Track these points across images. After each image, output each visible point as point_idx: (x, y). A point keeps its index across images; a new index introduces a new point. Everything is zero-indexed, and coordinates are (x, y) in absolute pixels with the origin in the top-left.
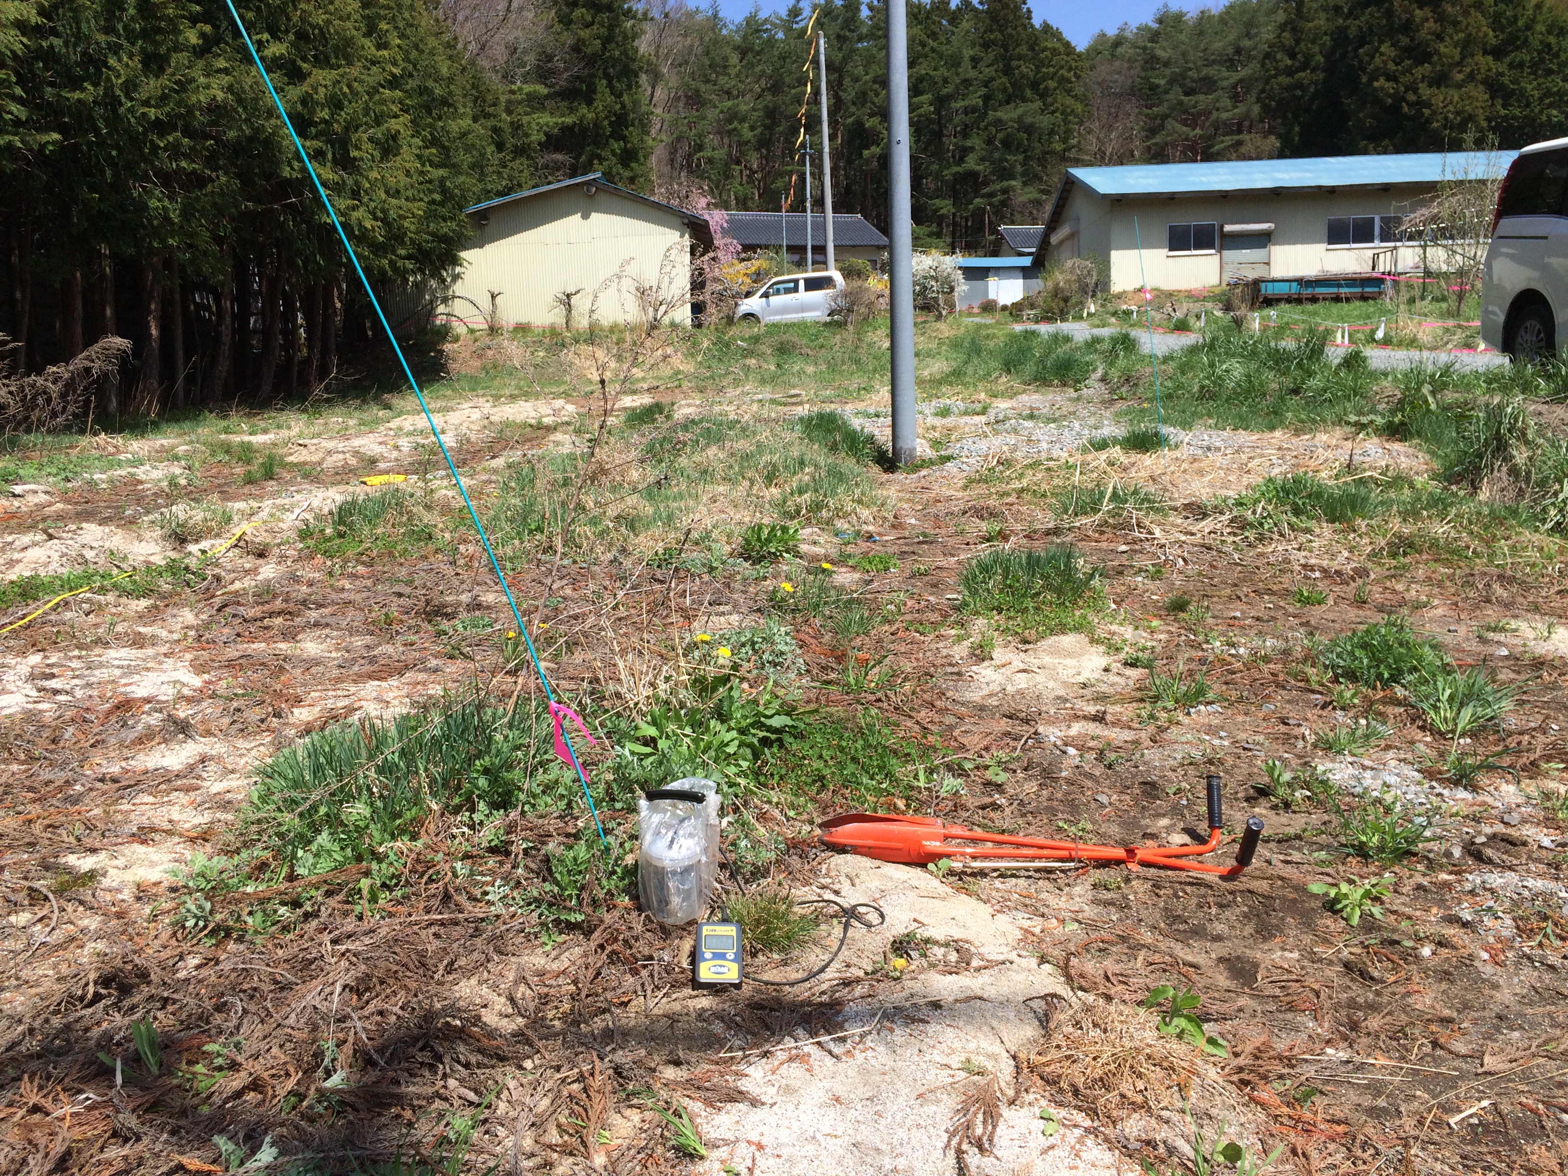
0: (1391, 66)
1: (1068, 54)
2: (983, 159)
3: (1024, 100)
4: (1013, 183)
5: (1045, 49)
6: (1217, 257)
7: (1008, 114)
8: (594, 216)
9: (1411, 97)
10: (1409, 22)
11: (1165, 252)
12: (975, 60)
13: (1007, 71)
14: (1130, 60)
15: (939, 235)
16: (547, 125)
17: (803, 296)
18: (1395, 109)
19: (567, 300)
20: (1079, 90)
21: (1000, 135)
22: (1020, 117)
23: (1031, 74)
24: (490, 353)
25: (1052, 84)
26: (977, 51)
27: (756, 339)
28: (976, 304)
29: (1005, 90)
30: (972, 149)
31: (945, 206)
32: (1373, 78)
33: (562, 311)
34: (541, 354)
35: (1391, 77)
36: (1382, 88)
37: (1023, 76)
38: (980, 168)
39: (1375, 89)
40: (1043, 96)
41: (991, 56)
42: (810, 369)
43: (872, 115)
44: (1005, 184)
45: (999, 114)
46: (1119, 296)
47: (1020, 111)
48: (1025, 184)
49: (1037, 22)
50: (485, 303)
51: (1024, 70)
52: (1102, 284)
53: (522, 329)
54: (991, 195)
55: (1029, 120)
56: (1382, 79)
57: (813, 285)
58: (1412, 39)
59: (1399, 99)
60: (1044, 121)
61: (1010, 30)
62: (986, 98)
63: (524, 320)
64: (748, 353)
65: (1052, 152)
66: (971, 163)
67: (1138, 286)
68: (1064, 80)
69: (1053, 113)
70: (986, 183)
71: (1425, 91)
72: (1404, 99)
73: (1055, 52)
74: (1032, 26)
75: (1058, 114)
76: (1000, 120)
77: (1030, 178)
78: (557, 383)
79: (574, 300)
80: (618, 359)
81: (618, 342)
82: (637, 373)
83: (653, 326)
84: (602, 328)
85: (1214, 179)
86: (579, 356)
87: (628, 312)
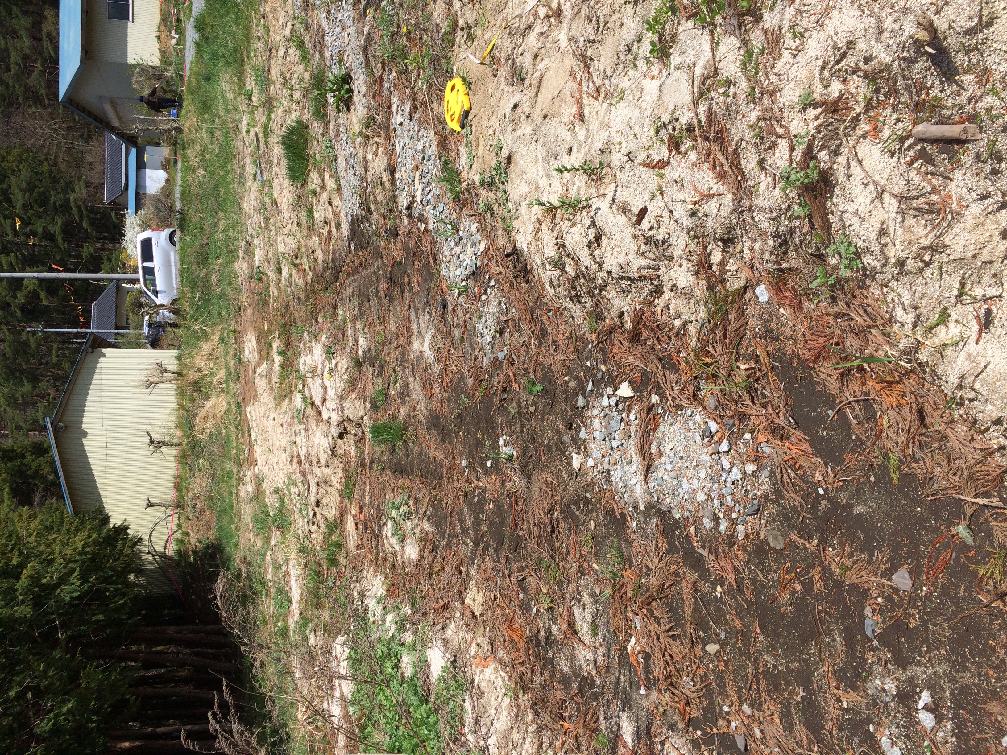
2: (53, 221)
3: (8, 188)
7: (18, 198)
8: (85, 427)
11: (130, 23)
16: (9, 506)
17: (157, 264)
19: (157, 445)
22: (21, 190)
24: (199, 505)
27: (194, 285)
33: (164, 449)
34: (201, 461)
38: (60, 222)
40: (6, 176)
44: (72, 204)
45: (19, 205)
46: (163, 53)
47: (16, 191)
50: (157, 513)
52: (153, 70)
53: (178, 487)
55: (24, 185)
57: (147, 256)
60: (25, 175)
63: (171, 482)
66: (56, 228)
67: (156, 40)
69: (19, 169)
70: (72, 219)
75: (21, 166)
76: (24, 205)
77: (69, 187)
78: (228, 437)
79: (156, 438)
80: (207, 397)
81: (193, 400)
82: (221, 374)
83: (179, 374)
84: (179, 417)
86: (204, 428)
87: (167, 394)
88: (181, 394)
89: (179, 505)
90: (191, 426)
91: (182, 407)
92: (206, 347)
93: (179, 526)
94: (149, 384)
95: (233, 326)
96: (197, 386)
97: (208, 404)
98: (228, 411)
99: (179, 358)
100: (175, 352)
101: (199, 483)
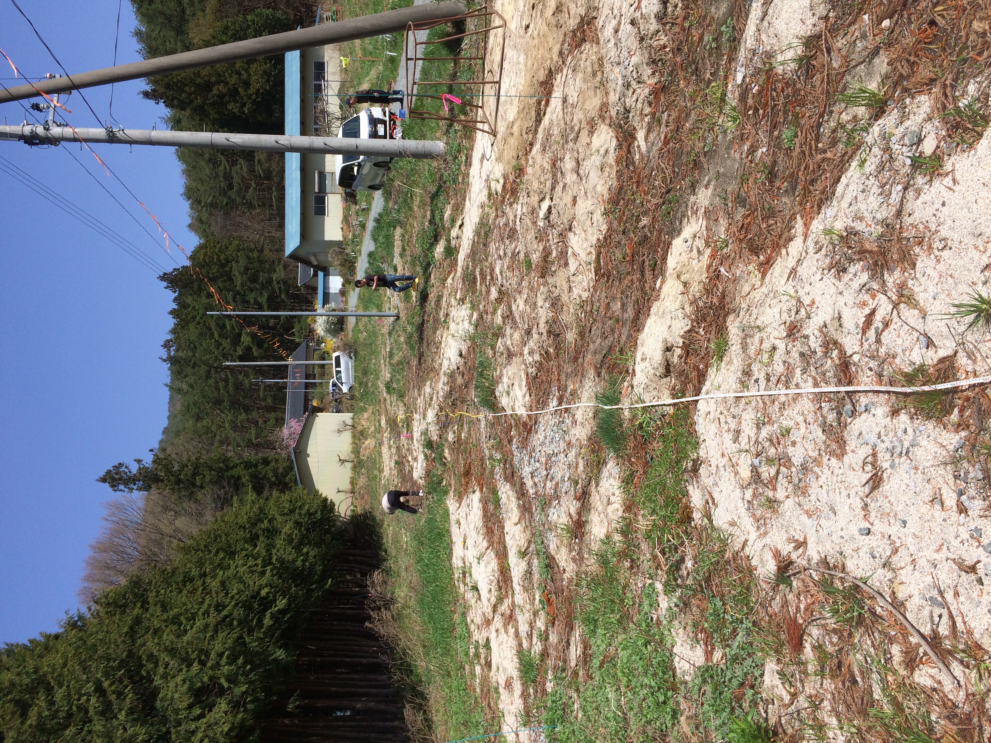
0: (238, 105)
1: (207, 248)
2: (261, 293)
3: (231, 271)
4: (274, 278)
5: (204, 259)
6: (329, 195)
7: (238, 280)
8: (308, 452)
9: (254, 97)
10: (218, 96)
11: (326, 217)
14: (211, 214)
17: (342, 369)
18: (258, 104)
20: (225, 242)
21: (249, 284)
22: (240, 274)
23: (217, 267)
24: (362, 492)
25: (222, 257)
26: (203, 294)
27: (361, 384)
28: (341, 299)
29: (225, 281)
32: (243, 112)
33: (346, 463)
34: (363, 470)
35: (244, 105)
36: (249, 109)
37: (218, 271)
39: (249, 112)
40: (228, 261)
42: (374, 361)
44: (275, 282)
45: (238, 284)
46: (344, 238)
47: (237, 273)
49: (188, 263)
50: (342, 496)
51: (214, 271)
52: (338, 244)
53: (352, 483)
54: (280, 289)
55: (242, 269)
56: (244, 109)
57: (338, 364)
58: (226, 95)
59: (254, 102)
60: (243, 261)
62: (228, 290)
63: (349, 480)
64: (366, 387)
65: (259, 257)
67: (341, 229)
68: (220, 250)
69: (237, 256)
70: (274, 291)
71: (251, 91)
72: (254, 100)
73: (205, 255)
74: (191, 266)
75: (239, 254)
76: (241, 284)
77: (272, 269)
78: (375, 460)
79: (342, 458)
80: (366, 439)
81: (360, 440)
82: (372, 429)
83: (353, 426)
84: (353, 448)
85: (294, 195)
86: (365, 454)
87: (347, 436)
88: (354, 436)
89: (353, 492)
90: (359, 453)
91: (354, 443)
92: (366, 415)
93: (352, 503)
94: (339, 431)
95: (378, 408)
96: (362, 433)
97: (367, 442)
98: (375, 447)
99: (353, 419)
100: (351, 415)
101: (362, 481)
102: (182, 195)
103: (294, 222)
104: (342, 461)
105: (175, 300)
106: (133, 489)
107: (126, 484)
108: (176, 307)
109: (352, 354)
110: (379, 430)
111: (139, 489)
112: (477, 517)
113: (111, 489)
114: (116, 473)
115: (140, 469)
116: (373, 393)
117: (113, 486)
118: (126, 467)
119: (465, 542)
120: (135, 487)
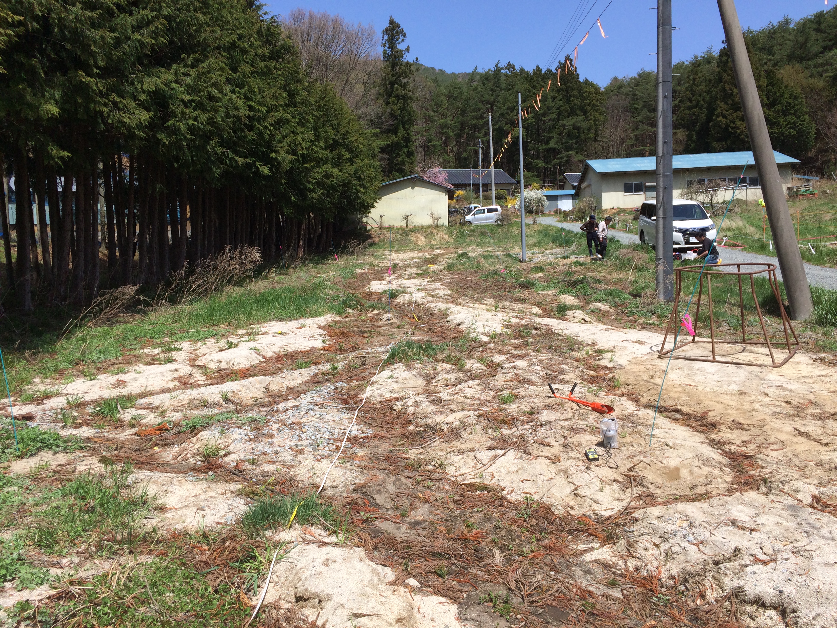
0: (725, 112)
1: (596, 94)
2: (557, 143)
3: (576, 115)
4: (571, 153)
5: (586, 92)
6: (643, 196)
7: (568, 122)
8: (416, 188)
9: (732, 125)
10: (732, 94)
11: (623, 193)
12: (554, 98)
13: (568, 102)
14: (626, 95)
15: (538, 176)
16: (381, 144)
17: (487, 214)
18: (726, 129)
19: (407, 218)
20: (602, 109)
21: (565, 131)
22: (574, 123)
23: (579, 104)
24: (382, 235)
25: (589, 108)
27: (473, 231)
28: (552, 210)
29: (567, 110)
30: (552, 137)
31: (540, 163)
32: (718, 117)
33: (405, 221)
34: (399, 236)
35: (724, 117)
36: (721, 121)
37: (575, 104)
38: (556, 146)
39: (718, 122)
40: (585, 113)
41: (561, 97)
42: (492, 241)
43: (506, 124)
44: (568, 153)
45: (564, 122)
46: (604, 211)
47: (574, 120)
48: (577, 153)
49: (581, 79)
50: (378, 220)
51: (575, 101)
52: (599, 206)
53: (389, 227)
54: (561, 158)
55: (578, 124)
56: (721, 118)
57: (490, 211)
58: (733, 101)
59: (728, 126)
60: (584, 125)
61: (569, 84)
62: (559, 114)
63: (391, 224)
64: (470, 236)
65: (589, 138)
66: (552, 144)
67: (612, 207)
68: (594, 106)
69: (589, 120)
70: (559, 153)
71: (738, 123)
72: (729, 126)
73: (590, 93)
74: (579, 82)
75: (591, 121)
76: (565, 125)
77: (579, 150)
78: (408, 246)
79: (409, 218)
80: (426, 238)
81: (425, 232)
82: (434, 242)
83: (436, 226)
84: (419, 227)
85: (643, 165)
86: (413, 237)
87: (428, 221)
88: (429, 227)
89: (381, 228)
90: (414, 232)
91: (423, 227)
92: (446, 236)
94: (432, 214)
96: (431, 234)
97: (423, 238)
98: (418, 246)
99: (443, 226)
100: (446, 223)
101: (390, 236)
102: (643, 69)
103: (617, 166)
104: (406, 218)
105: (549, 71)
106: (384, 46)
107: (388, 41)
108: (543, 72)
109: (499, 222)
110: (433, 248)
111: (385, 52)
112: (298, 346)
113: (384, 29)
114: (397, 32)
115: (401, 51)
116: (465, 242)
117: (386, 30)
118: (403, 40)
119: (281, 333)
120: (386, 48)
